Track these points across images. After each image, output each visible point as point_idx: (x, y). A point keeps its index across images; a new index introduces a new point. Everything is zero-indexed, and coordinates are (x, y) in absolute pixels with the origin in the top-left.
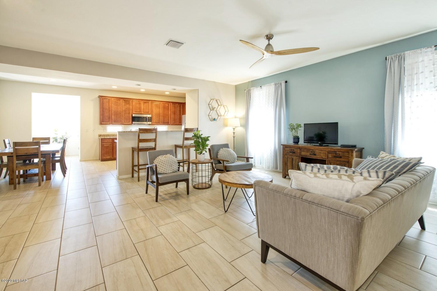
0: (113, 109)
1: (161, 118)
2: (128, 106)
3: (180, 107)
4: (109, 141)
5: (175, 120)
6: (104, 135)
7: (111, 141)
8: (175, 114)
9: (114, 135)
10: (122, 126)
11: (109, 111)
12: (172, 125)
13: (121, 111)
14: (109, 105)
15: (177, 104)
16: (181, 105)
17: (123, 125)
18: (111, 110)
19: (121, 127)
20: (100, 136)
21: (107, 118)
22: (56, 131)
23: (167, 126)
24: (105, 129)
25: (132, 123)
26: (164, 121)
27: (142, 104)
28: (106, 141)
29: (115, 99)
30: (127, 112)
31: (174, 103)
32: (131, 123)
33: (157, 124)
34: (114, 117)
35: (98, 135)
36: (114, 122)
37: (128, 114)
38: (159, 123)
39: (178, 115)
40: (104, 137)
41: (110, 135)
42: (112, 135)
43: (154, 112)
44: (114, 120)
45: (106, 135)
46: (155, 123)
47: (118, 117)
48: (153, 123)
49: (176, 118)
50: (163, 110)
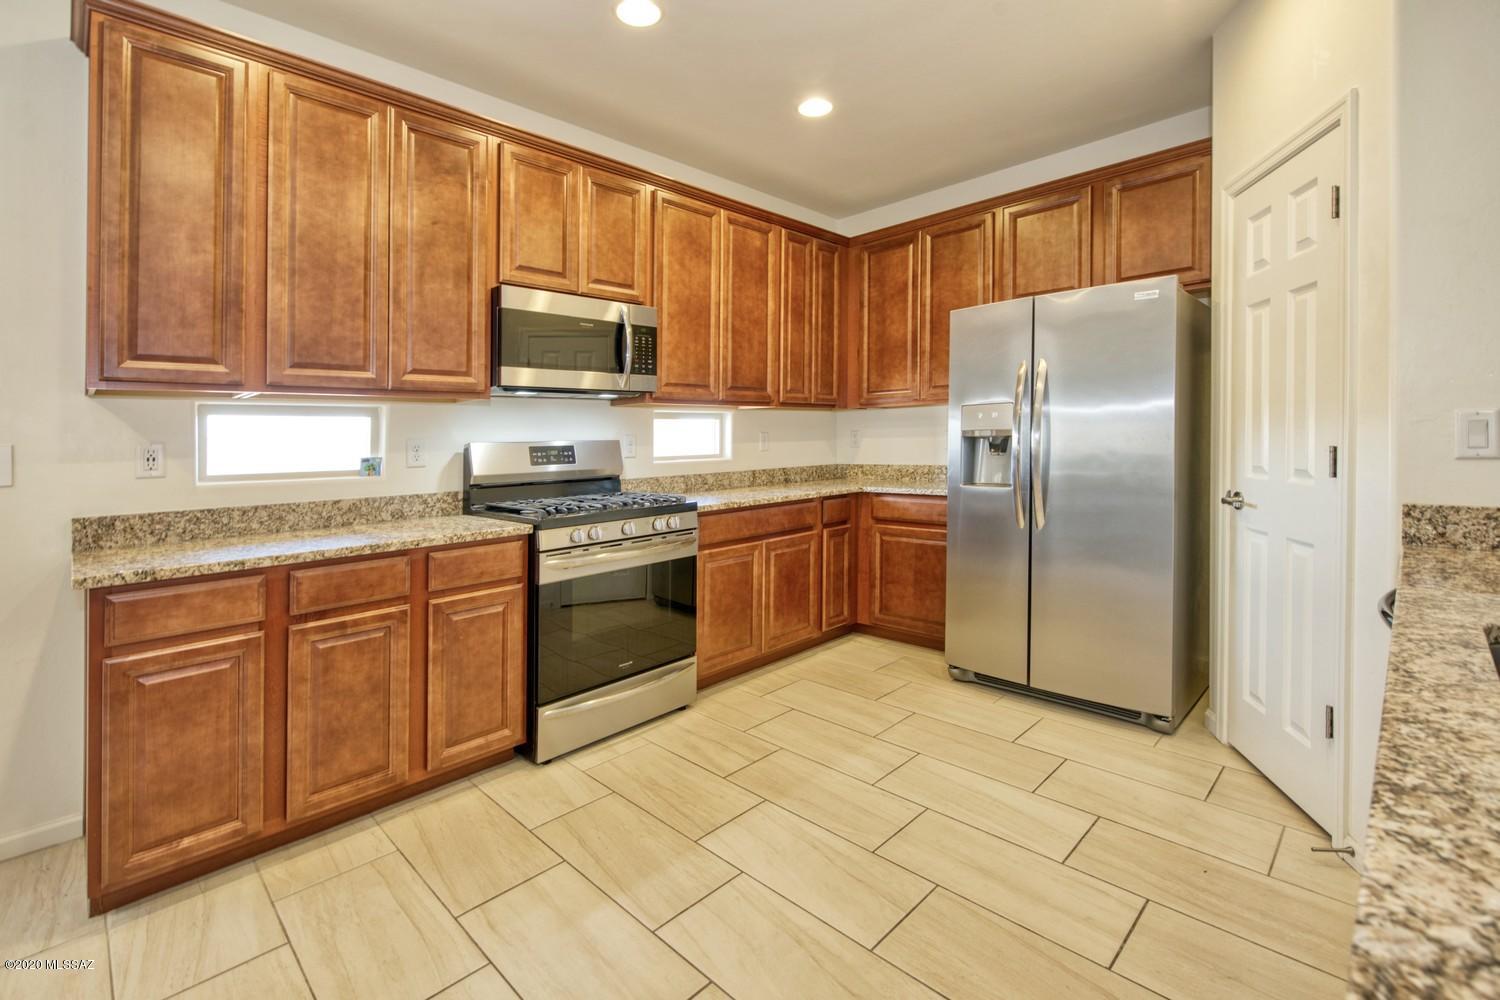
0: (279, 200)
1: (720, 344)
2: (448, 192)
4: (220, 606)
5: (798, 367)
6: (157, 528)
7: (256, 611)
8: (799, 316)
9: (292, 508)
10: (375, 415)
12: (785, 405)
13: (378, 232)
14: (227, 136)
17: (385, 408)
18: (251, 209)
19: (364, 423)
20: (92, 535)
21: (196, 305)
23: (729, 415)
24: (173, 447)
25: (494, 378)
26: (734, 379)
27: (583, 203)
28: (177, 624)
29: (309, 86)
30: (446, 257)
31: (797, 231)
32: (478, 376)
33: (687, 393)
34: (292, 306)
35: (70, 528)
36: (294, 366)
37: (450, 286)
38: (706, 386)
39: (817, 329)
40: (151, 539)
41: (236, 514)
42: (264, 514)
43: (670, 289)
44: (293, 337)
45: (183, 514)
46: (679, 390)
47: (339, 300)
48: (667, 385)
49: (807, 351)
50: (734, 275)
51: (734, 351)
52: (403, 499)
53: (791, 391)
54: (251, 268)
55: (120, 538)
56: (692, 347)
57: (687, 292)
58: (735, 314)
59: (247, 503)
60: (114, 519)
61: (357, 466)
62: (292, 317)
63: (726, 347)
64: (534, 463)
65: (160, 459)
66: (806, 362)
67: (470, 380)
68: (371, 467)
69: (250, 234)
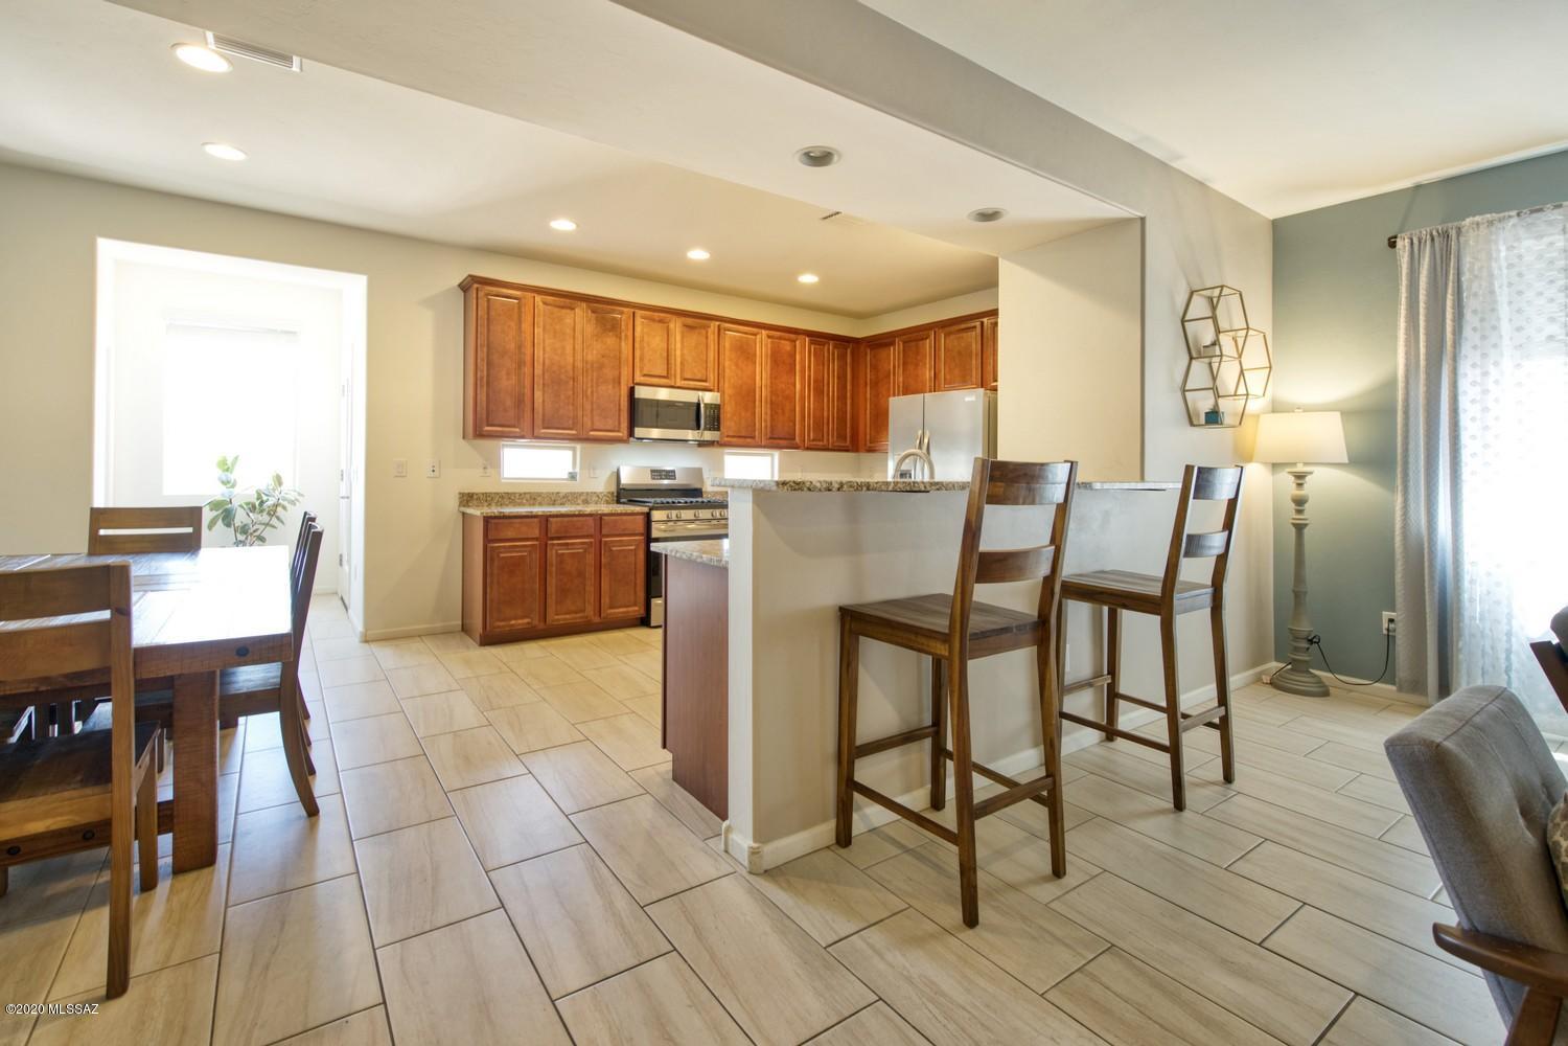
0: (539, 353)
1: (762, 411)
2: (610, 340)
3: (842, 357)
5: (819, 425)
6: (487, 498)
8: (819, 391)
9: (539, 494)
10: (574, 450)
11: (520, 364)
12: (810, 449)
13: (579, 364)
14: (520, 328)
15: (831, 343)
16: (849, 351)
17: (579, 446)
18: (528, 358)
19: (569, 454)
20: (467, 499)
21: (508, 403)
22: (227, 470)
23: (777, 454)
24: (494, 463)
25: (631, 434)
26: (772, 431)
27: (678, 338)
29: (550, 299)
30: (609, 373)
31: (817, 338)
32: (623, 433)
33: (741, 441)
34: (543, 401)
35: (458, 496)
36: (544, 428)
37: (610, 387)
38: (753, 438)
39: (833, 401)
40: (486, 504)
41: (517, 496)
42: (528, 496)
43: (729, 381)
44: (544, 415)
45: (498, 494)
46: (735, 439)
47: (563, 397)
48: (728, 436)
49: (825, 414)
50: (772, 369)
51: (772, 416)
52: (587, 493)
53: (813, 440)
54: (528, 383)
55: (475, 502)
56: (743, 414)
57: (740, 382)
58: (772, 392)
59: (522, 491)
60: (473, 494)
61: (566, 476)
62: (544, 406)
63: (766, 414)
64: (654, 479)
65: (488, 471)
66: (825, 421)
67: (620, 434)
68: (573, 476)
69: (527, 370)
